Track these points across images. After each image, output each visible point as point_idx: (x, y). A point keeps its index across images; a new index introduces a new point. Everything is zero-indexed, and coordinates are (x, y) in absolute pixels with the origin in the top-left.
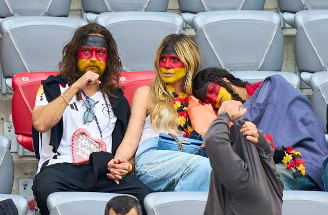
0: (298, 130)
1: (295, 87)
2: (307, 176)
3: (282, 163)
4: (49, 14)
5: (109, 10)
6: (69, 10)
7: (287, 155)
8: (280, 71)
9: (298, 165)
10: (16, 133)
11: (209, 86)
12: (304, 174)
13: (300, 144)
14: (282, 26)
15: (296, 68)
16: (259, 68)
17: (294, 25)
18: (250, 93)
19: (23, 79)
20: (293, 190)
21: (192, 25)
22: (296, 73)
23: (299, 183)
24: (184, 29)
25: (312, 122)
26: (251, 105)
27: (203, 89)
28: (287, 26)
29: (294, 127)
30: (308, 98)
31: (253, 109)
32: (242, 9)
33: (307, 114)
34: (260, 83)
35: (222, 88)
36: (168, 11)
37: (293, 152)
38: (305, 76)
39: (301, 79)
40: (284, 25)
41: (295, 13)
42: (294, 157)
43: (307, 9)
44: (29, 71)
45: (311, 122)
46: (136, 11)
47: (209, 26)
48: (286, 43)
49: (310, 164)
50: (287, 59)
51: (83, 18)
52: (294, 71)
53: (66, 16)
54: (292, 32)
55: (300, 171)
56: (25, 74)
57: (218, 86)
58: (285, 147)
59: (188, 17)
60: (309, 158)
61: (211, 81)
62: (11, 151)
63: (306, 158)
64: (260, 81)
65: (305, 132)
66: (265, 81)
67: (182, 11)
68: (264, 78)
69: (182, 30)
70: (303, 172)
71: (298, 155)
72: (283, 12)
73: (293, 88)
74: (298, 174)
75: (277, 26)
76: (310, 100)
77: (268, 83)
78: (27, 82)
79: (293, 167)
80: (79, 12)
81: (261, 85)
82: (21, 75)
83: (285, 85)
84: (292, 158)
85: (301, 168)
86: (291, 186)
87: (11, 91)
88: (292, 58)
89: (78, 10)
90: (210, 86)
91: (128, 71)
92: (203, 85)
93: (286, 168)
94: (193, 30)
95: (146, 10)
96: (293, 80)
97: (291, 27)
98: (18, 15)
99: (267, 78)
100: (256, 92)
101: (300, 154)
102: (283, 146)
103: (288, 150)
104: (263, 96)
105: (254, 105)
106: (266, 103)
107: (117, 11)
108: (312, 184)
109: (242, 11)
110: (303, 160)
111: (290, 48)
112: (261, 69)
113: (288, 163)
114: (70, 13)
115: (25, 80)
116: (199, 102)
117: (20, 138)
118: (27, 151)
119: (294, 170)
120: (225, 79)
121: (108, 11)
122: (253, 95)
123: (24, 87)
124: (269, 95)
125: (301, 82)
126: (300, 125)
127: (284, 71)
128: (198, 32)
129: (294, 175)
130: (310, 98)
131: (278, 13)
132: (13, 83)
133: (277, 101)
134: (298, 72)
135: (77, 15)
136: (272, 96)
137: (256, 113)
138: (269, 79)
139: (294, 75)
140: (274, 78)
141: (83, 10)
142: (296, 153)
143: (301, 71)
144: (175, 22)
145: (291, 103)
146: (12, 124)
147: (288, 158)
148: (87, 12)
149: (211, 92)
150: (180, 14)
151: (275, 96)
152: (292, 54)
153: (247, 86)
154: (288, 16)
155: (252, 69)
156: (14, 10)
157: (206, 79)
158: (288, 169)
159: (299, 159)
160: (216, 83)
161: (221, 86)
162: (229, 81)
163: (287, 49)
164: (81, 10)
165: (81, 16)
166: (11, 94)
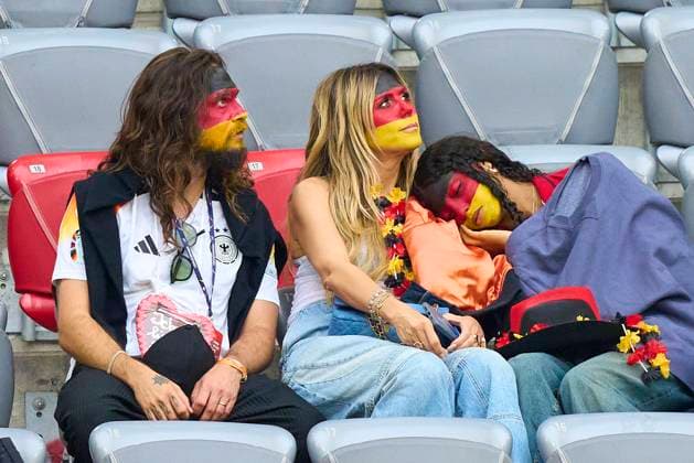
0: (653, 277)
1: (645, 180)
2: (675, 380)
3: (618, 351)
4: (88, 23)
5: (225, 11)
6: (135, 13)
7: (627, 332)
8: (611, 144)
9: (654, 356)
10: (18, 291)
11: (452, 181)
12: (666, 376)
13: (656, 309)
14: (614, 44)
15: (645, 138)
16: (563, 138)
17: (640, 40)
18: (543, 195)
19: (33, 168)
20: (642, 411)
21: (412, 43)
22: (645, 148)
23: (654, 395)
24: (392, 52)
25: (684, 257)
26: (546, 222)
27: (437, 187)
28: (625, 42)
29: (643, 268)
30: (674, 203)
31: (549, 230)
32: (523, 6)
33: (674, 239)
34: (564, 172)
35: (480, 186)
36: (356, 12)
37: (641, 325)
38: (668, 154)
39: (657, 161)
40: (619, 40)
41: (642, 13)
42: (644, 337)
43: (669, 4)
44: (45, 152)
45: (681, 257)
46: (285, 12)
47: (450, 46)
48: (622, 82)
49: (680, 351)
50: (626, 118)
51: (165, 31)
52: (641, 144)
53: (128, 26)
54: (638, 56)
55: (659, 368)
56: (37, 157)
57: (470, 182)
58: (623, 314)
59: (402, 24)
60: (677, 338)
61: (455, 171)
62: (8, 329)
63: (671, 339)
64: (563, 167)
65: (667, 281)
66: (576, 165)
67: (389, 12)
68: (575, 159)
69: (388, 55)
70: (666, 371)
71: (653, 333)
72: (616, 11)
73: (641, 182)
74: (653, 376)
75: (602, 43)
76: (679, 209)
77: (584, 170)
78: (40, 177)
79: (642, 359)
80: (156, 18)
81: (567, 175)
82: (27, 160)
83: (622, 177)
84: (638, 339)
85: (660, 361)
86: (638, 402)
87: (6, 197)
88: (637, 115)
89: (154, 12)
90: (454, 180)
91: (269, 147)
92: (437, 178)
93: (625, 361)
94: (414, 54)
95: (308, 10)
96: (640, 163)
97: (632, 45)
98: (20, 25)
99: (581, 161)
100: (555, 191)
101: (656, 329)
102: (618, 314)
103: (630, 322)
104: (571, 200)
105: (552, 222)
106: (580, 215)
107: (241, 13)
108: (685, 397)
109: (523, 10)
110: (663, 343)
111: (632, 92)
112: (569, 141)
113: (630, 351)
114: (136, 19)
115: (38, 170)
116: (429, 217)
117: (28, 300)
118: (43, 329)
119: (645, 367)
120: (487, 166)
121: (222, 14)
122: (551, 198)
123: (35, 187)
124: (587, 199)
125: (657, 167)
126: (656, 264)
127: (620, 144)
128: (424, 59)
129: (644, 377)
130: (678, 203)
131: (604, 13)
132: (11, 179)
133: (604, 212)
134: (650, 146)
135: (152, 24)
136: (594, 199)
137: (557, 238)
138: (585, 162)
139: (643, 152)
140: (597, 161)
141: (165, 14)
142: (649, 328)
143: (658, 144)
144: (373, 36)
145: (636, 216)
146: (9, 269)
147: (630, 339)
148: (174, 16)
149: (456, 194)
150: (383, 19)
151: (601, 199)
152: (637, 107)
153: (537, 180)
154: (628, 21)
155: (546, 142)
156: (11, 14)
157: (445, 165)
158: (631, 363)
159: (655, 342)
160: (468, 174)
161: (479, 182)
162: (495, 170)
163: (626, 96)
164: (161, 12)
165: (162, 26)
166: (5, 202)
